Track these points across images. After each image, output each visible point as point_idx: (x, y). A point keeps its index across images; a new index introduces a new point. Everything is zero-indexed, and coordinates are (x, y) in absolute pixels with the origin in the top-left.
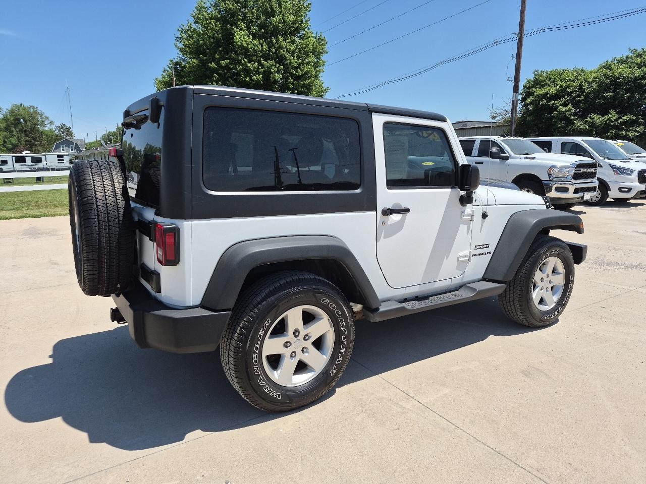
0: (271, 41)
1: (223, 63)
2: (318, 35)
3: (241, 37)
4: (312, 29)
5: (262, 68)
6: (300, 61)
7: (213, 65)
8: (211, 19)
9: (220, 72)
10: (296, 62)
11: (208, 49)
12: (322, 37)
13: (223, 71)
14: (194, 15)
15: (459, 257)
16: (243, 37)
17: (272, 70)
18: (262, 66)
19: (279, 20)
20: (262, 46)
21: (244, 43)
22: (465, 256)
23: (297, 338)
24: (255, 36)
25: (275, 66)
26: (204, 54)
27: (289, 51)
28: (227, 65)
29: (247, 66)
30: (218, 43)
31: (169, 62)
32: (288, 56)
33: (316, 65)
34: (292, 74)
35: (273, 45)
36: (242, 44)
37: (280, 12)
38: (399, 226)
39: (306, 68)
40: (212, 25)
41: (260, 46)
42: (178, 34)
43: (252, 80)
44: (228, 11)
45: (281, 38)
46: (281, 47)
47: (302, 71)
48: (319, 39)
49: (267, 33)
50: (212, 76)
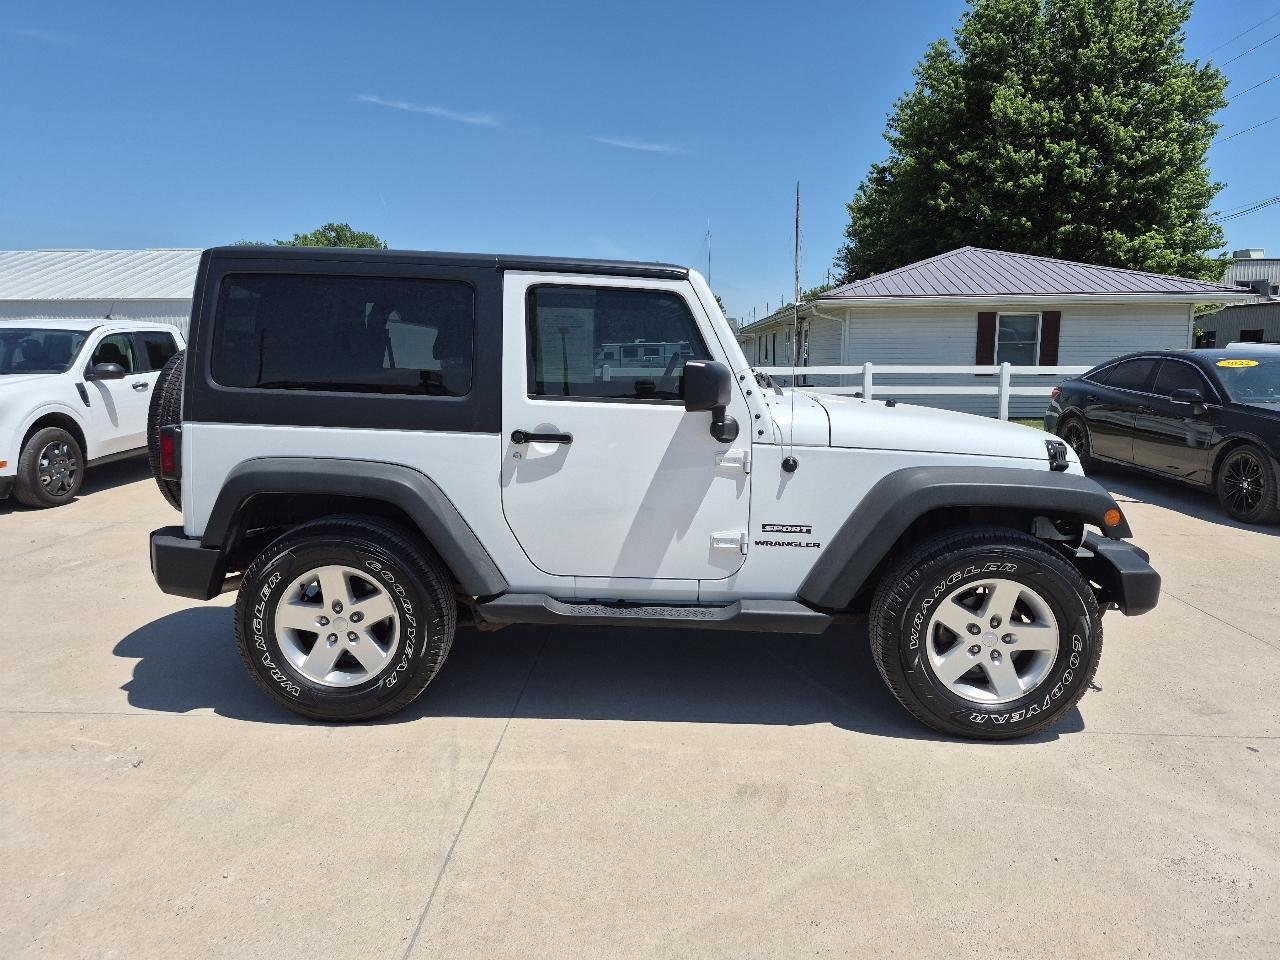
0: (1074, 99)
1: (964, 158)
2: (1200, 67)
3: (1007, 100)
4: (1187, 58)
5: (1045, 160)
6: (1143, 133)
7: (942, 165)
8: (952, 73)
9: (956, 176)
10: (1133, 137)
11: (936, 134)
12: (1211, 71)
13: (963, 175)
14: (921, 70)
15: (714, 540)
16: (1011, 100)
17: (1068, 161)
18: (1047, 154)
19: (1099, 50)
20: (1051, 113)
21: (1010, 111)
22: (732, 541)
23: (339, 615)
24: (1037, 95)
25: (1077, 151)
26: (929, 145)
27: (1116, 115)
28: (972, 162)
29: (1010, 158)
30: (957, 119)
31: (871, 169)
32: (1112, 126)
33: (1187, 139)
34: (1120, 166)
35: (1078, 106)
36: (1005, 114)
37: (1105, 34)
38: (552, 465)
39: (1157, 146)
40: (949, 86)
41: (1046, 114)
42: (893, 112)
43: (1020, 186)
44: (987, 51)
45: (1097, 91)
46: (1098, 110)
47: (1143, 154)
48: (1201, 78)
49: (1067, 82)
50: (938, 187)
